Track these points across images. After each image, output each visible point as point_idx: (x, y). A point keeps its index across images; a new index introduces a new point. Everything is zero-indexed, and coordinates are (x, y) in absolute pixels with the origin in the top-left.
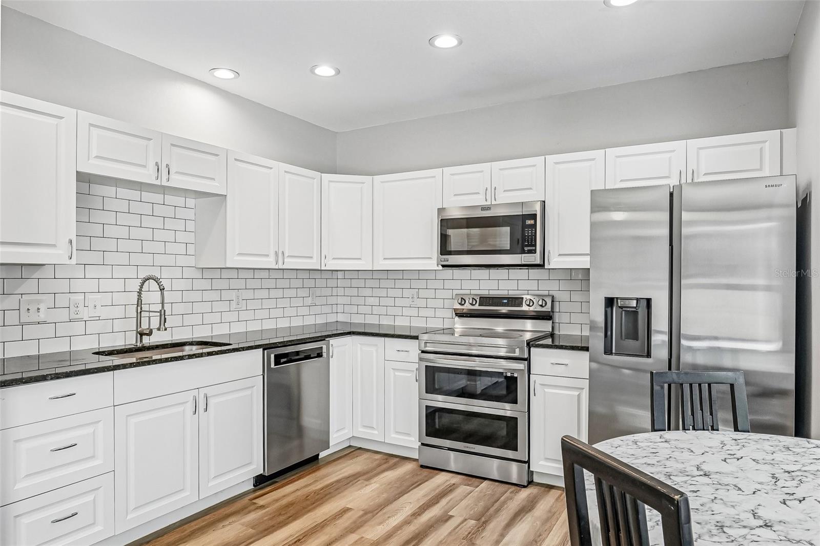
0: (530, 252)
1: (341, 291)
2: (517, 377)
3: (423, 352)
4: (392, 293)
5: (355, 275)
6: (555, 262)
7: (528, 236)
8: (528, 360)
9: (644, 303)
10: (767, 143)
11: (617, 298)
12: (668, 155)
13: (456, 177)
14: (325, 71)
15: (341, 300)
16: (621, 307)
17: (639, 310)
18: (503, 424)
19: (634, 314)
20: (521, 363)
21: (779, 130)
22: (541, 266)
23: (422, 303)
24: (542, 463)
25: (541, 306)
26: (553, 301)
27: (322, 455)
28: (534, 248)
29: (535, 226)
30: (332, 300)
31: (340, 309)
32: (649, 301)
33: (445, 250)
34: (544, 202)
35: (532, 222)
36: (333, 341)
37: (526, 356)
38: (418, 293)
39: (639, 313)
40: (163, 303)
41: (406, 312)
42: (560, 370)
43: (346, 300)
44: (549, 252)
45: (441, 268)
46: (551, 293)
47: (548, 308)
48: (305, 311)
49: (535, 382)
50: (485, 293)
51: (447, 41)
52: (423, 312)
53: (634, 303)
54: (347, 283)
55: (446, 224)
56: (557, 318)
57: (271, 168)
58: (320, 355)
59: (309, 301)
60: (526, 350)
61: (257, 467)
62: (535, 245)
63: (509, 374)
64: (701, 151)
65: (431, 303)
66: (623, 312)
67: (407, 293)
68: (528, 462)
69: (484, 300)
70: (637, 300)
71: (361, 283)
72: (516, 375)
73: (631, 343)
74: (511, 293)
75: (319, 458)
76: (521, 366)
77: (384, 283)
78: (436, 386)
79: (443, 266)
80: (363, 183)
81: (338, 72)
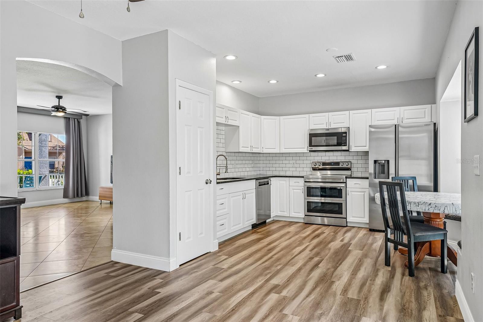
0: (344, 145)
1: (261, 162)
2: (342, 189)
3: (305, 182)
4: (284, 162)
5: (268, 155)
6: (353, 149)
7: (344, 140)
8: (346, 183)
9: (387, 162)
10: (427, 109)
11: (378, 160)
12: (394, 112)
13: (314, 118)
14: (273, 82)
15: (261, 165)
16: (379, 163)
17: (385, 164)
18: (337, 206)
19: (383, 166)
20: (343, 184)
21: (430, 105)
22: (348, 151)
23: (298, 166)
24: (351, 218)
25: (347, 165)
26: (351, 164)
27: (267, 221)
28: (346, 144)
29: (346, 136)
30: (258, 165)
31: (261, 169)
32: (388, 161)
33: (311, 145)
34: (349, 127)
35: (345, 135)
36: (272, 179)
37: (345, 181)
38: (296, 162)
39: (385, 165)
40: (227, 164)
41: (291, 169)
42: (357, 186)
43: (264, 165)
44: (351, 146)
45: (308, 152)
46: (350, 161)
47: (349, 166)
48: (251, 169)
49: (348, 191)
50: (324, 161)
51: (321, 75)
52: (298, 169)
53: (384, 162)
54: (265, 158)
55: (312, 136)
56: (352, 169)
57: (249, 115)
58: (268, 184)
59: (252, 165)
60: (345, 179)
61: (254, 221)
62: (346, 143)
63: (339, 188)
64: (405, 111)
65: (301, 165)
66: (380, 165)
67: (291, 162)
68: (346, 218)
69: (324, 164)
70: (385, 161)
71: (271, 158)
72: (341, 188)
73: (382, 175)
74: (334, 161)
75: (267, 222)
76: (343, 185)
77: (281, 158)
78: (311, 194)
79: (310, 151)
80: (276, 119)
81: (278, 82)
